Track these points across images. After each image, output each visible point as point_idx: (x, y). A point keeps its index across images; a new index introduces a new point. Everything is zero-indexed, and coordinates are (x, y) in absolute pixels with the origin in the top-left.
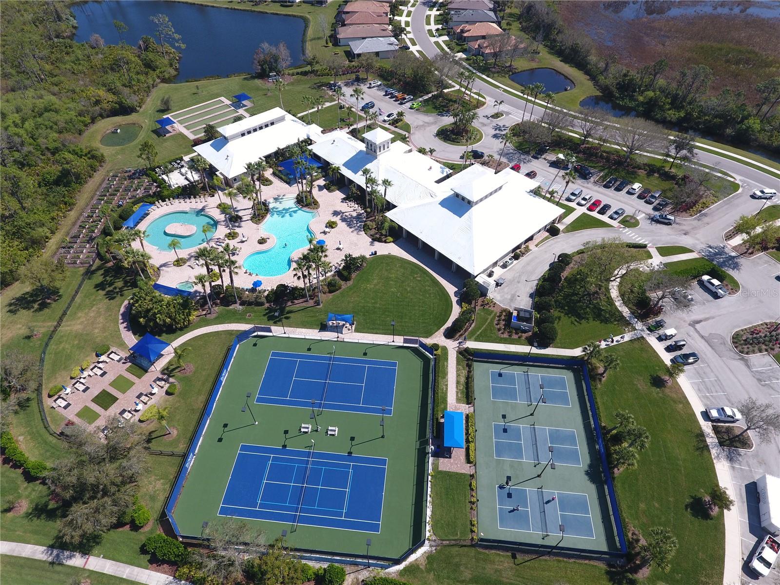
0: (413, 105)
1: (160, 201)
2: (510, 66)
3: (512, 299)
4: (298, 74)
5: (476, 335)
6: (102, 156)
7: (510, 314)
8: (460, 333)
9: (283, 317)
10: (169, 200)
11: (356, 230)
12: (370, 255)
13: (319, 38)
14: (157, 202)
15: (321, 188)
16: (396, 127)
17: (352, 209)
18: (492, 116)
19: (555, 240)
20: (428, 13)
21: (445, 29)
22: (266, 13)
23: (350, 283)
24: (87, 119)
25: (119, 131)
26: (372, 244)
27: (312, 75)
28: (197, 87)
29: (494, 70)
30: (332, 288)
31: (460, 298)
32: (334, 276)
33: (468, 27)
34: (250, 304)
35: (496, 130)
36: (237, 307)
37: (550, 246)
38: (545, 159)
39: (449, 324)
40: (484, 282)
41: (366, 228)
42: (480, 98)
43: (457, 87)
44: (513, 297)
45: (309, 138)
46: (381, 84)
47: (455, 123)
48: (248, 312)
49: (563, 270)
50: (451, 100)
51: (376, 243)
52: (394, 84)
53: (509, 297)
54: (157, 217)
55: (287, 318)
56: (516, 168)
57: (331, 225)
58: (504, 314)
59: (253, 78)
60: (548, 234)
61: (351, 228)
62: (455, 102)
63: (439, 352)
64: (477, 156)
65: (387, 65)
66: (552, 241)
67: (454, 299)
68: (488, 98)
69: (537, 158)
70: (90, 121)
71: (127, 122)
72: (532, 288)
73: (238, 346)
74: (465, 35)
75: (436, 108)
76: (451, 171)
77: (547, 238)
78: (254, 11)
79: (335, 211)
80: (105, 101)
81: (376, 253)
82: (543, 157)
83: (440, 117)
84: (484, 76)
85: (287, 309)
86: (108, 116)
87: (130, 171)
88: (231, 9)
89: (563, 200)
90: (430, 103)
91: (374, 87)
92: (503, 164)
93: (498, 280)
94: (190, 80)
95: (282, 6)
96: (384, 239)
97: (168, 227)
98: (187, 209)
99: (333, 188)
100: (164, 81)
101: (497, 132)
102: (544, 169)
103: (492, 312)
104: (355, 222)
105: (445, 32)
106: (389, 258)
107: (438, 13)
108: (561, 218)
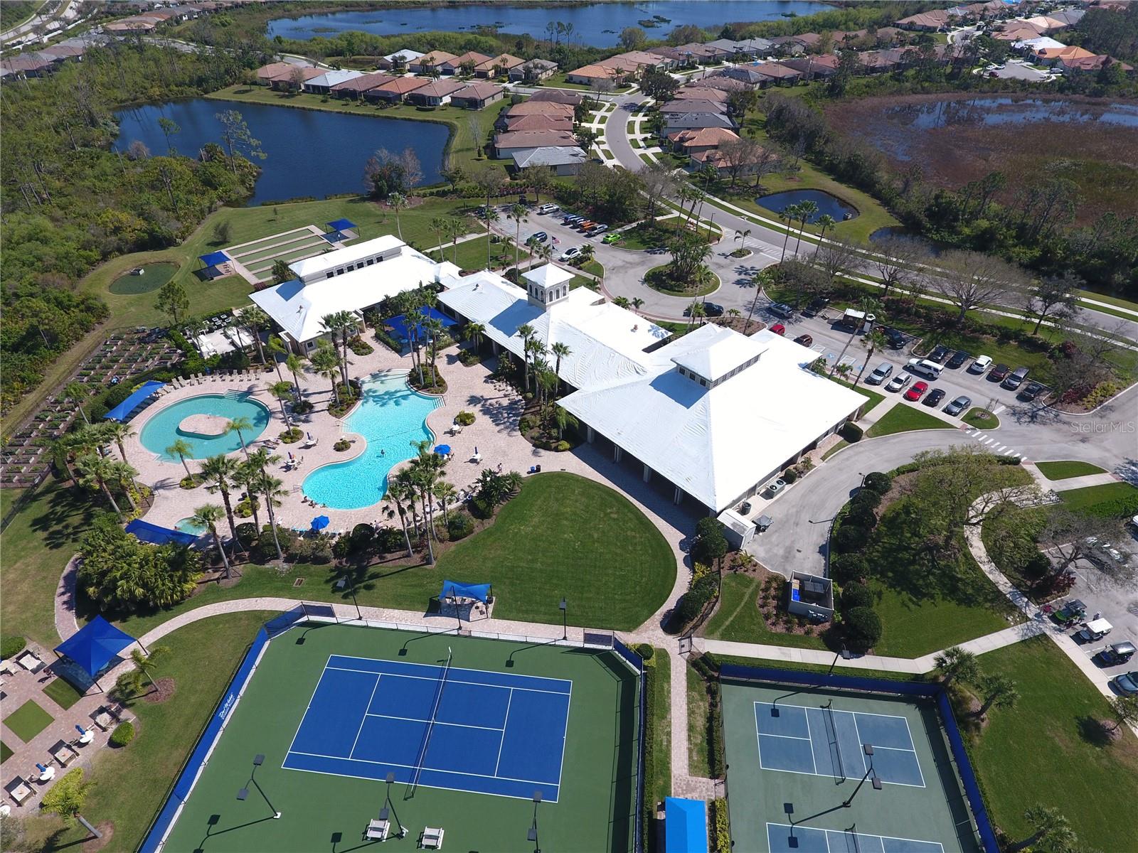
0: (608, 237)
1: (180, 378)
2: (757, 185)
3: (788, 556)
4: (432, 194)
5: (724, 627)
6: (105, 308)
7: (786, 586)
8: (691, 624)
9: (362, 585)
10: (197, 376)
11: (507, 428)
12: (528, 473)
13: (468, 150)
14: (174, 380)
15: (451, 359)
16: (580, 269)
17: (502, 393)
18: (733, 254)
19: (856, 450)
20: (631, 119)
21: (656, 138)
22: (395, 118)
23: (489, 523)
24: (95, 254)
25: (142, 272)
26: (535, 453)
27: (454, 196)
28: (275, 211)
29: (731, 191)
30: (456, 532)
31: (690, 552)
32: (461, 509)
33: (690, 134)
34: (303, 559)
35: (740, 274)
36: (280, 565)
37: (847, 459)
38: (823, 317)
39: (670, 604)
40: (734, 524)
41: (523, 426)
42: (713, 229)
43: (676, 214)
44: (789, 552)
45: (438, 283)
46: (557, 210)
47: (675, 262)
48: (297, 576)
49: (877, 502)
50: (666, 231)
51: (542, 452)
52: (579, 208)
53: (781, 552)
54: (171, 403)
55: (369, 588)
56: (779, 330)
57: (464, 420)
58: (774, 585)
59: (363, 200)
60: (842, 438)
61: (497, 425)
62: (673, 233)
63: (653, 662)
64: (712, 312)
65: (568, 183)
66: (848, 452)
67: (680, 555)
68: (725, 230)
69: (811, 316)
70: (100, 258)
71: (157, 260)
72: (822, 535)
73: (267, 644)
74: (686, 144)
75: (643, 242)
76: (670, 334)
77: (839, 446)
78: (378, 116)
79: (472, 397)
80: (129, 229)
81: (538, 468)
82: (820, 314)
83: (649, 254)
84: (717, 200)
85: (372, 570)
86: (130, 251)
87: (144, 331)
88: (345, 113)
89: (861, 383)
90: (634, 234)
91: (547, 213)
92: (755, 324)
93: (760, 519)
94: (268, 203)
95: (418, 109)
96: (553, 445)
97: (184, 420)
98: (223, 392)
99: (472, 359)
100: (229, 203)
101: (743, 276)
102: (824, 332)
103: (752, 580)
104: (506, 415)
105: (656, 142)
106: (563, 478)
107: (646, 119)
108: (863, 410)
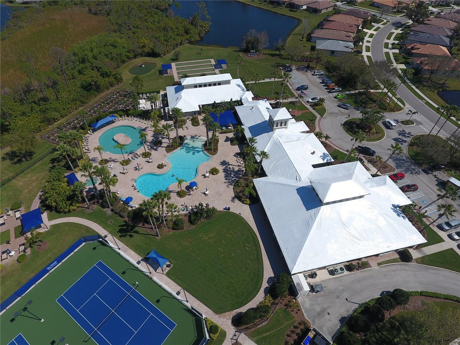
0: (338, 95)
2: (444, 84)
4: (269, 54)
5: (261, 336)
7: (307, 331)
8: (246, 326)
9: (129, 234)
11: (229, 182)
12: (224, 209)
13: (300, 34)
15: (227, 139)
16: (314, 109)
17: (236, 163)
18: (403, 122)
19: (403, 267)
20: (393, 31)
21: (400, 44)
23: (193, 227)
25: (143, 66)
26: (233, 200)
27: (278, 57)
28: (201, 50)
29: (426, 83)
30: (176, 226)
32: (185, 215)
33: (418, 46)
34: (117, 212)
35: (399, 135)
36: (108, 211)
38: (435, 176)
39: (244, 309)
41: (236, 184)
42: (399, 103)
43: (386, 90)
44: (323, 312)
46: (322, 74)
47: (362, 119)
48: (111, 219)
49: (392, 308)
50: (371, 99)
51: (236, 200)
52: (333, 76)
53: (318, 309)
55: (131, 236)
57: (214, 171)
58: (302, 326)
59: (240, 51)
60: (399, 257)
61: (226, 179)
62: (375, 101)
63: (215, 336)
64: (368, 153)
65: (333, 60)
68: (407, 105)
69: (427, 173)
71: (151, 62)
72: (348, 311)
73: (84, 244)
74: (413, 51)
75: (356, 102)
77: (394, 261)
79: (224, 161)
81: (229, 209)
83: (355, 110)
84: (414, 87)
85: (136, 229)
90: (354, 97)
91: (317, 75)
92: (390, 168)
96: (243, 199)
97: (116, 135)
99: (235, 142)
100: (190, 42)
101: (400, 137)
102: (430, 186)
103: (292, 318)
104: (232, 176)
105: (399, 47)
106: (238, 218)
107: (401, 32)
